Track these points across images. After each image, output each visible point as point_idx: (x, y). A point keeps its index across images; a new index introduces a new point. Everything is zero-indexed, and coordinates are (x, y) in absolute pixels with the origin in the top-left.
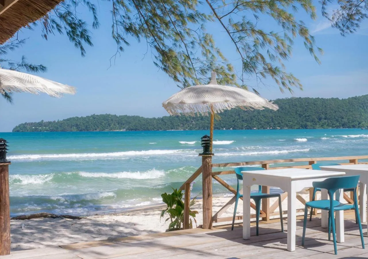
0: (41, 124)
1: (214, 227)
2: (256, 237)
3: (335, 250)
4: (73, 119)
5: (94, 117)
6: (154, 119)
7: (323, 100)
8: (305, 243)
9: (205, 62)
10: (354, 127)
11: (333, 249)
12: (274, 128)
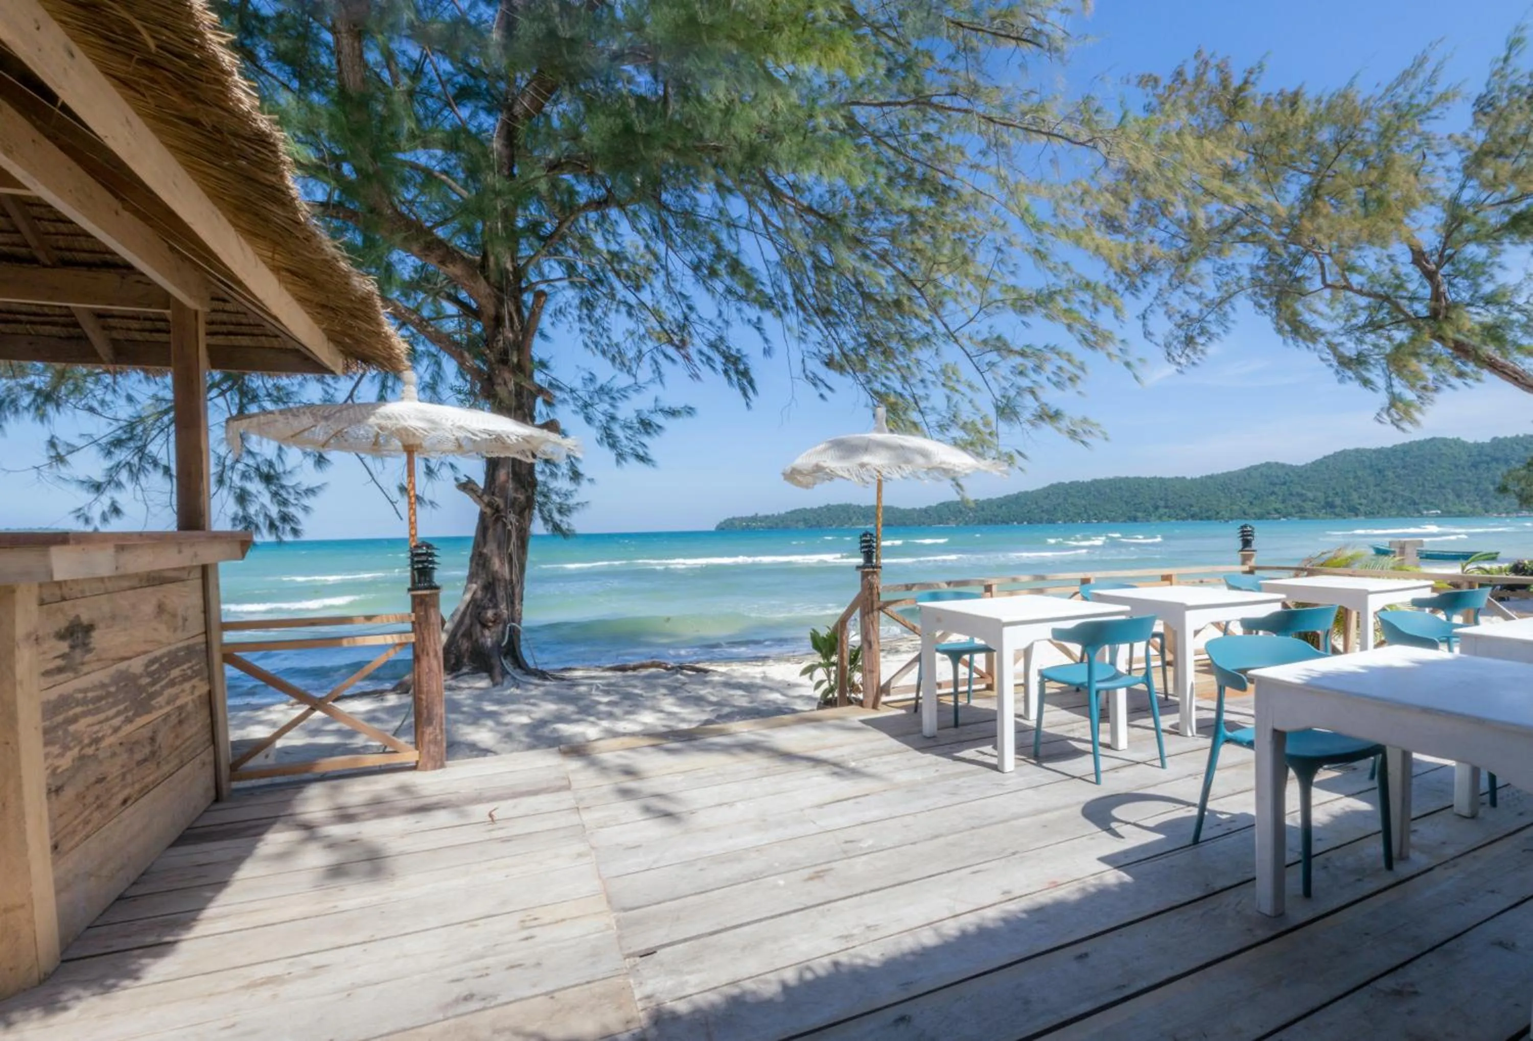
0: (755, 519)
1: (885, 703)
2: (953, 731)
3: (1097, 773)
4: (800, 511)
5: (828, 508)
6: (914, 509)
7: (1162, 481)
8: (1042, 751)
9: (944, 414)
10: (1209, 518)
11: (1091, 768)
12: (1088, 521)
